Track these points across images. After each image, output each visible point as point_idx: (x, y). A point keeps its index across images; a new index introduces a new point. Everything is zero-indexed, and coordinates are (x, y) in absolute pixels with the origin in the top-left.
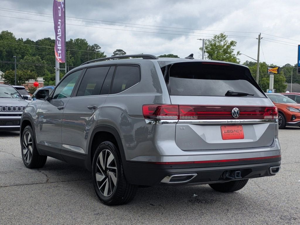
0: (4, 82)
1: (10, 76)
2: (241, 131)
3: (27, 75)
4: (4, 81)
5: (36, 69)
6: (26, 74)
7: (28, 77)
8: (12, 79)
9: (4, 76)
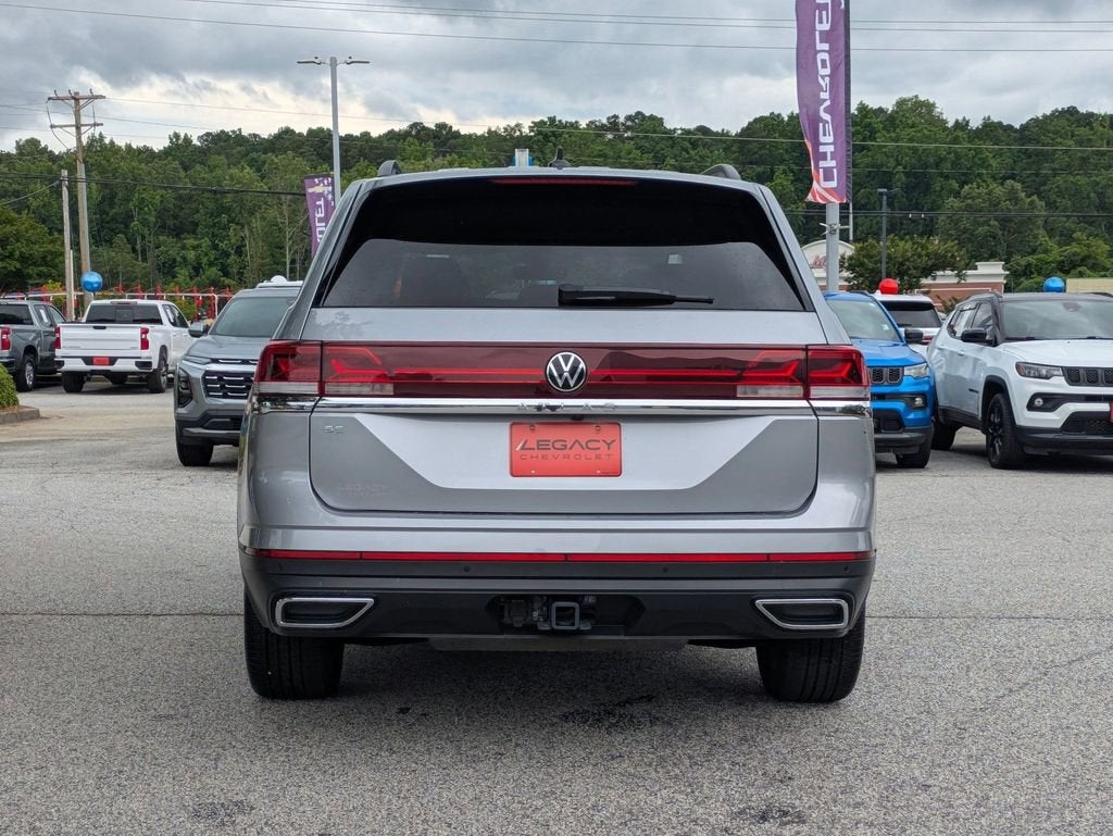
0: (846, 283)
1: (866, 261)
2: (609, 445)
3: (928, 255)
4: (847, 280)
5: (1003, 228)
6: (924, 252)
7: (930, 263)
8: (872, 270)
9: (846, 265)
